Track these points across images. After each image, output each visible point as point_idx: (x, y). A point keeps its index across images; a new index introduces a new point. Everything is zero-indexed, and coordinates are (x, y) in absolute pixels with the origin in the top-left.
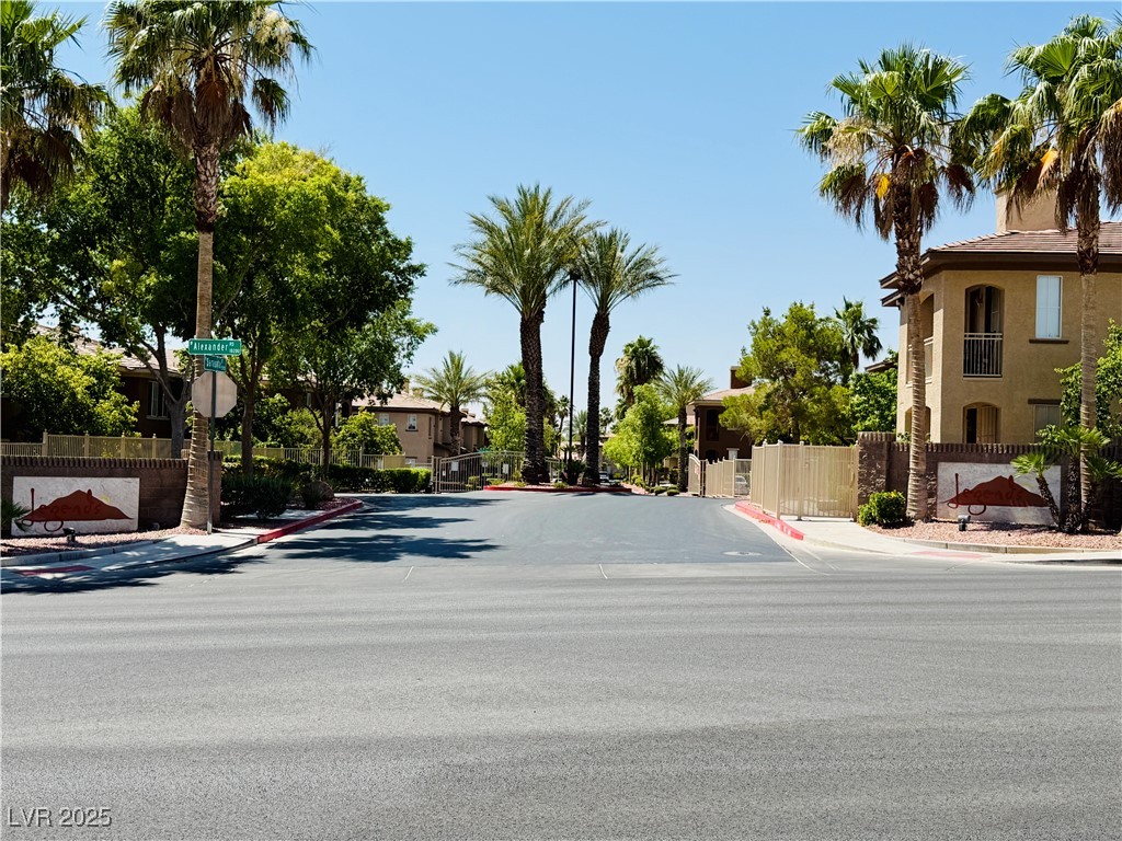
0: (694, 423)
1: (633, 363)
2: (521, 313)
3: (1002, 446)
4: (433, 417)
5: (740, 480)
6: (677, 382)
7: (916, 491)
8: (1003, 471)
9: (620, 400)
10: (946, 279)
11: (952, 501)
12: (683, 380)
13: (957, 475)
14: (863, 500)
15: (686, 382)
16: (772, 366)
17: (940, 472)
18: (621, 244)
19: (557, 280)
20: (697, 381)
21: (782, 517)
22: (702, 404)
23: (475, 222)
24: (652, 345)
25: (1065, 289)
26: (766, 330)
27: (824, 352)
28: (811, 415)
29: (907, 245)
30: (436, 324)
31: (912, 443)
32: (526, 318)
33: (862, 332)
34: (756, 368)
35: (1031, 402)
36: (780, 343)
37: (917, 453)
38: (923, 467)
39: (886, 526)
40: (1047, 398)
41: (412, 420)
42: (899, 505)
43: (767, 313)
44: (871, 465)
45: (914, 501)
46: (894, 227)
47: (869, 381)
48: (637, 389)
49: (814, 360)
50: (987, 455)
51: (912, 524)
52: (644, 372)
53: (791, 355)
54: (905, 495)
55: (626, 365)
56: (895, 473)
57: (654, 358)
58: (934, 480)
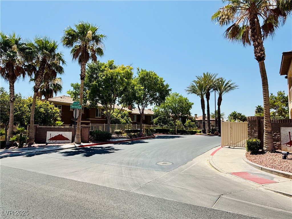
11: (288, 144)
13: (289, 133)
17: (282, 131)
44: (252, 128)
45: (267, 143)
51: (264, 153)
58: (279, 135)
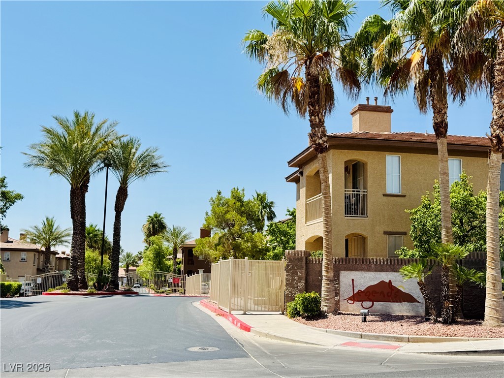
0: (181, 257)
1: (151, 226)
2: (71, 184)
3: (383, 259)
4: (37, 254)
5: (205, 285)
6: (172, 235)
7: (328, 292)
8: (385, 277)
9: (146, 247)
10: (333, 155)
11: (350, 299)
12: (176, 234)
13: (353, 280)
14: (289, 298)
15: (177, 234)
16: (223, 222)
17: (341, 278)
18: (135, 146)
19: (95, 165)
20: (183, 234)
21: (233, 312)
22: (185, 246)
23: (44, 131)
24: (161, 217)
25: (402, 163)
26: (219, 202)
27: (249, 215)
28: (243, 249)
29: (318, 120)
30: (22, 194)
31: (324, 257)
32: (74, 187)
33: (266, 208)
34: (213, 222)
35: (385, 233)
36: (226, 209)
37: (327, 264)
38: (331, 275)
39: (309, 318)
40: (394, 231)
41: (24, 255)
42: (316, 302)
43: (219, 193)
44: (294, 273)
45: (326, 299)
46: (308, 109)
47: (278, 227)
48: (152, 238)
49: (245, 219)
50: (373, 266)
51: (326, 317)
52: (157, 231)
53: (232, 215)
54: (320, 295)
55: (147, 227)
56: (311, 278)
57: (162, 223)
58: (337, 284)
